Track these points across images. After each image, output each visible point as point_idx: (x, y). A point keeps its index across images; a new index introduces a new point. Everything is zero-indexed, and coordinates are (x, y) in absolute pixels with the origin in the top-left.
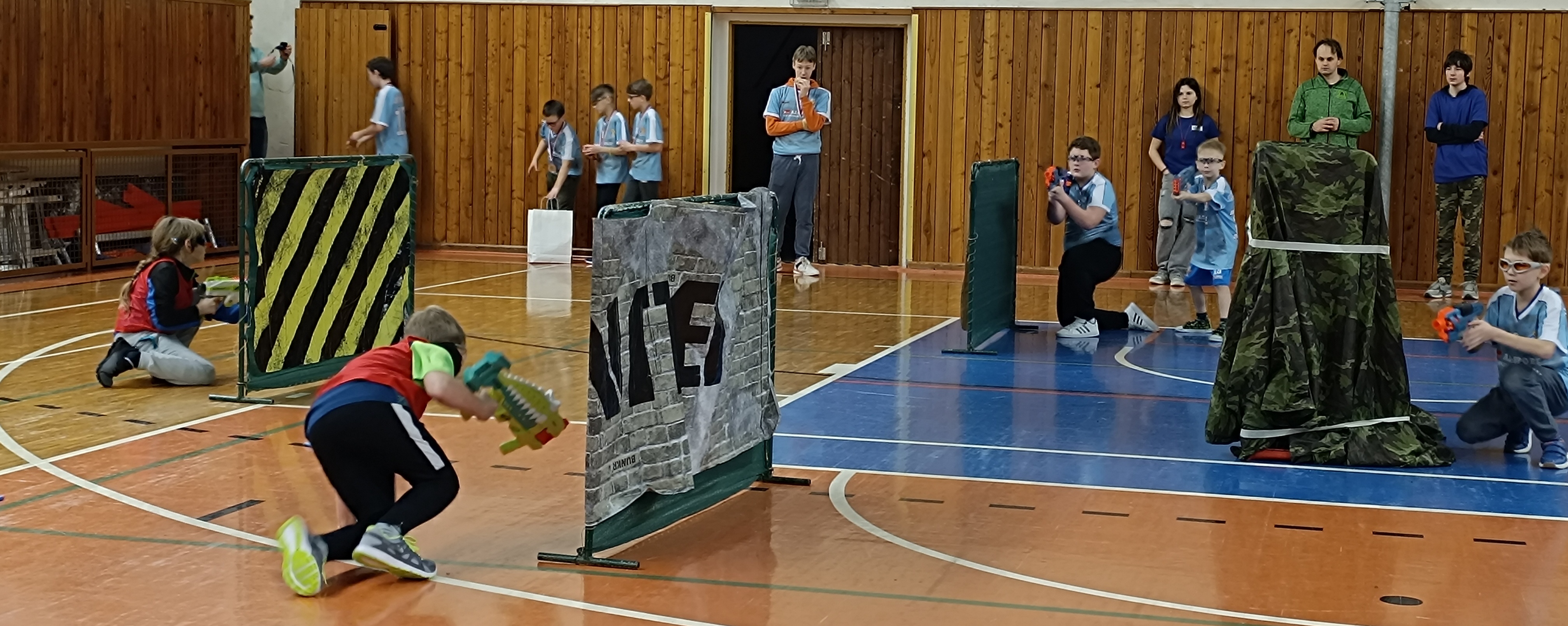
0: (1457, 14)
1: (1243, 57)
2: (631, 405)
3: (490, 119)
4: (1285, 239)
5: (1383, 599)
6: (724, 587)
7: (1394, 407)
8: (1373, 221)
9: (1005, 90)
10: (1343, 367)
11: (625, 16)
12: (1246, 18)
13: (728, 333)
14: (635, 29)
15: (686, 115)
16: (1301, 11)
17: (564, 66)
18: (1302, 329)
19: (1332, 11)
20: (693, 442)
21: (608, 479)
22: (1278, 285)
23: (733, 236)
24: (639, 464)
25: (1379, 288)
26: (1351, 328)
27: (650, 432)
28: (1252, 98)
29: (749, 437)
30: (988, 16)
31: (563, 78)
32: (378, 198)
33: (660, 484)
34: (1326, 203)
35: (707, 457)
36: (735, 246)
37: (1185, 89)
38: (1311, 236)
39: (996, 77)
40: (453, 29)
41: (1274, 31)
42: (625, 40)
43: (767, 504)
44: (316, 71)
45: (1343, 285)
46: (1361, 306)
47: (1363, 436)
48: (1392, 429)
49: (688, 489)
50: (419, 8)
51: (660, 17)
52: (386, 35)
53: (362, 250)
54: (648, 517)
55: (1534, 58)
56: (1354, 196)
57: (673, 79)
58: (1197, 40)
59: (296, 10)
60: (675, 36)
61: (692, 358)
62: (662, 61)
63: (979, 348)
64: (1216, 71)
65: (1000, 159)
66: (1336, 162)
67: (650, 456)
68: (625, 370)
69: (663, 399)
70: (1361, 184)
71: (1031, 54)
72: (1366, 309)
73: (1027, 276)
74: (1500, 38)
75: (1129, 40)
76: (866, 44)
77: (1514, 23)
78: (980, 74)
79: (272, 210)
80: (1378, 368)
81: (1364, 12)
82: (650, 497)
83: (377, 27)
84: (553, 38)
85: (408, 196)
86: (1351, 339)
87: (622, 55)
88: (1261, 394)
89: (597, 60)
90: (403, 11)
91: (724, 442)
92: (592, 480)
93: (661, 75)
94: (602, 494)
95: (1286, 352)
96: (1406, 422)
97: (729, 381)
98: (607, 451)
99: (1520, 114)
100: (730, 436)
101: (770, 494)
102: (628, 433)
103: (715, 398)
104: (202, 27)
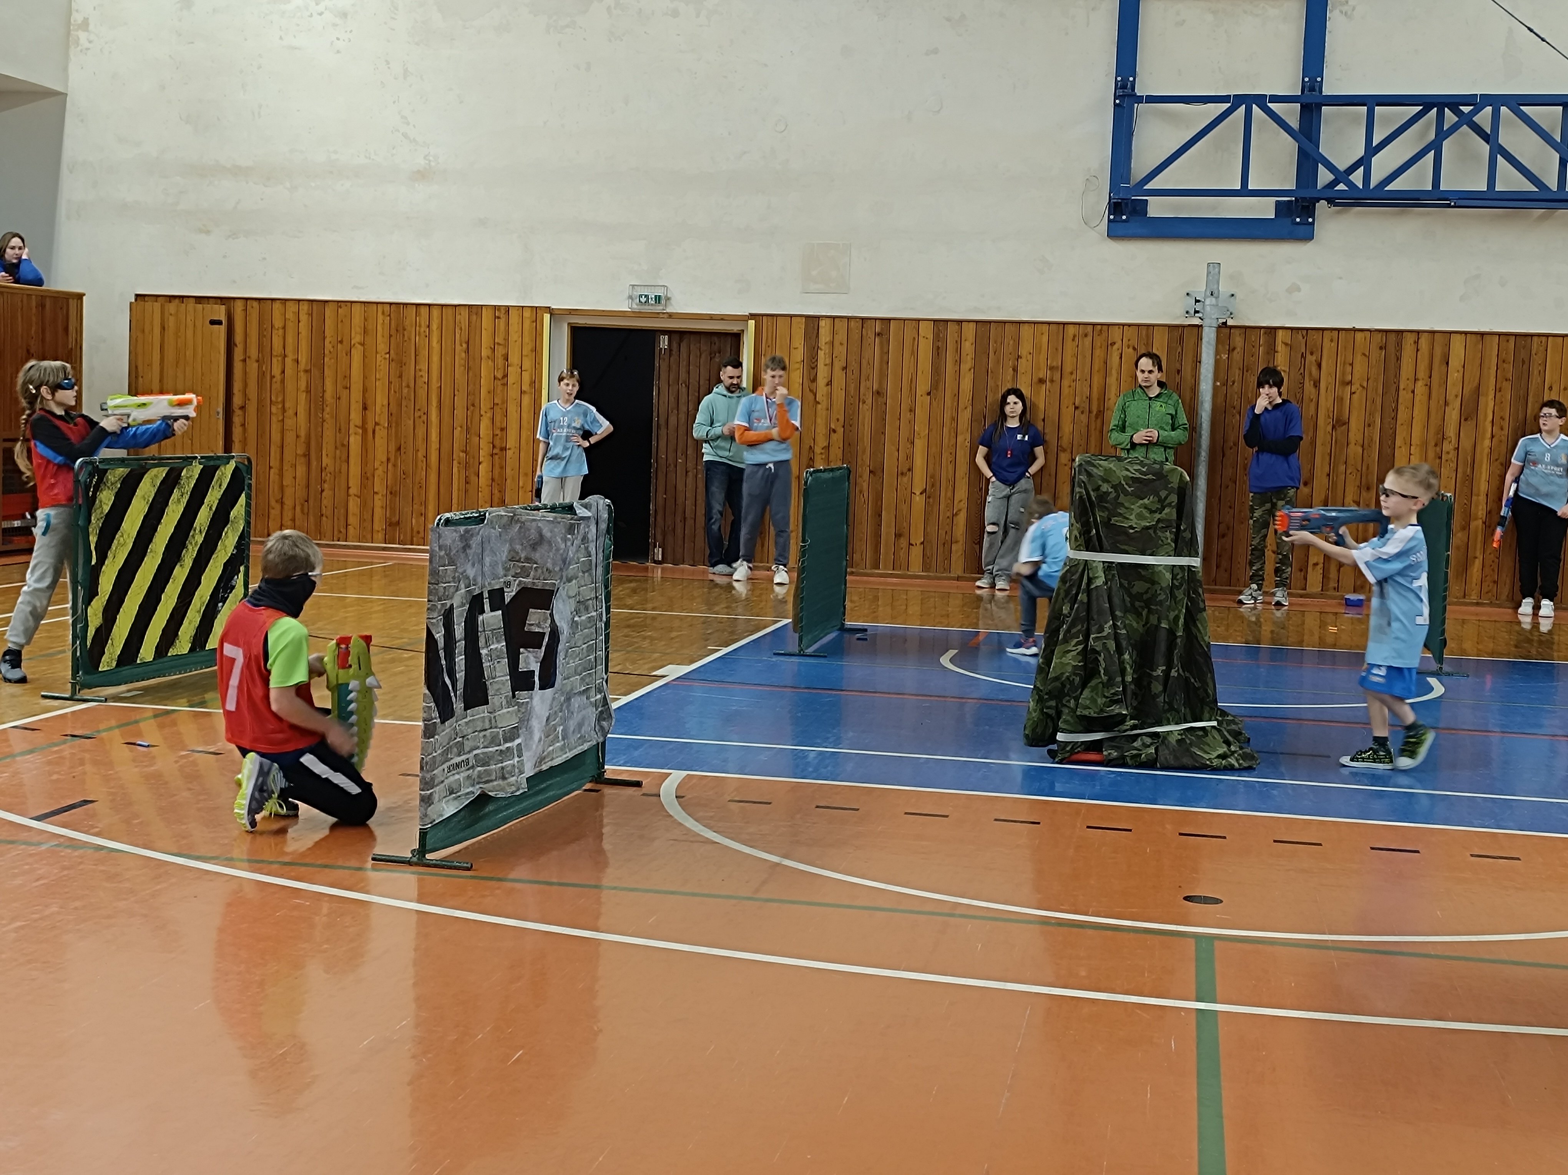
0: (1272, 331)
1: (1068, 368)
2: (466, 709)
3: (326, 416)
4: (1102, 550)
5: (1186, 898)
6: (555, 887)
7: (1202, 713)
8: (1184, 534)
9: (839, 396)
10: (1155, 674)
11: (464, 316)
12: (1071, 330)
13: (563, 638)
14: (473, 330)
15: (524, 415)
16: (1124, 325)
17: (402, 364)
18: (1116, 637)
19: (1153, 326)
20: (526, 745)
21: (443, 782)
22: (1094, 594)
23: (569, 543)
24: (473, 767)
25: (1190, 598)
26: (1163, 636)
27: (485, 736)
28: (1076, 408)
29: (583, 739)
30: (822, 323)
31: (401, 376)
32: (213, 497)
33: (494, 787)
34: (1140, 516)
35: (541, 760)
36: (571, 554)
37: (1012, 399)
38: (1126, 547)
39: (829, 383)
40: (290, 326)
41: (1097, 344)
42: (463, 340)
43: (599, 805)
44: (150, 365)
45: (1155, 595)
46: (1172, 615)
47: (1173, 740)
48: (1201, 733)
49: (521, 791)
50: (255, 304)
51: (499, 318)
52: (223, 328)
53: (196, 549)
54: (481, 819)
55: (1344, 374)
56: (1167, 510)
57: (511, 379)
58: (1024, 351)
59: (131, 303)
60: (514, 336)
61: (527, 664)
62: (500, 361)
63: (810, 651)
64: (1041, 381)
65: (833, 466)
66: (1150, 476)
67: (483, 760)
68: (461, 675)
69: (497, 704)
70: (1174, 498)
71: (864, 362)
72: (1177, 618)
73: (858, 578)
74: (1312, 354)
75: (959, 350)
76: (703, 348)
77: (1325, 340)
78: (814, 380)
79: (107, 509)
80: (1187, 675)
81: (1184, 326)
82: (483, 799)
83: (213, 322)
84: (391, 336)
85: (243, 495)
86: (1162, 646)
87: (460, 355)
88: (1077, 699)
89: (435, 358)
90: (239, 307)
91: (558, 744)
92: (426, 783)
93: (499, 376)
94: (436, 797)
95: (1101, 659)
96: (1213, 727)
97: (563, 685)
98: (442, 754)
99: (1330, 428)
100: (563, 739)
101: (603, 795)
102: (463, 737)
103: (549, 702)
104: (34, 319)
